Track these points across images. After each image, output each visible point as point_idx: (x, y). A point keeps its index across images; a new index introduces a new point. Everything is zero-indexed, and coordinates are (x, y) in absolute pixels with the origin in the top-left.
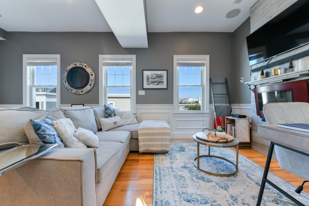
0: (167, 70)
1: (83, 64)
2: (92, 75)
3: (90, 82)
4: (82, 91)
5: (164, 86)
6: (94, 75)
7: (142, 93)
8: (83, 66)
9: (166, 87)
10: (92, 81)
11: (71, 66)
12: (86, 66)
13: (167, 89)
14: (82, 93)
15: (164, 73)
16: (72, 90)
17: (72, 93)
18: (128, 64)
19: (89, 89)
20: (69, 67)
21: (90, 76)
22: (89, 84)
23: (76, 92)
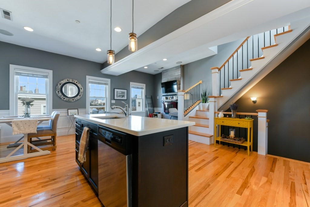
0: (127, 90)
1: (74, 80)
2: (81, 89)
3: (80, 93)
4: (73, 100)
5: (125, 98)
6: (82, 89)
7: (113, 102)
8: (74, 82)
9: (126, 99)
10: (81, 93)
11: (64, 81)
12: (77, 82)
13: (127, 100)
14: (73, 101)
15: (125, 91)
16: (64, 98)
17: (64, 100)
18: (105, 84)
19: (79, 98)
20: (62, 81)
21: (80, 89)
22: (79, 95)
23: (68, 100)
